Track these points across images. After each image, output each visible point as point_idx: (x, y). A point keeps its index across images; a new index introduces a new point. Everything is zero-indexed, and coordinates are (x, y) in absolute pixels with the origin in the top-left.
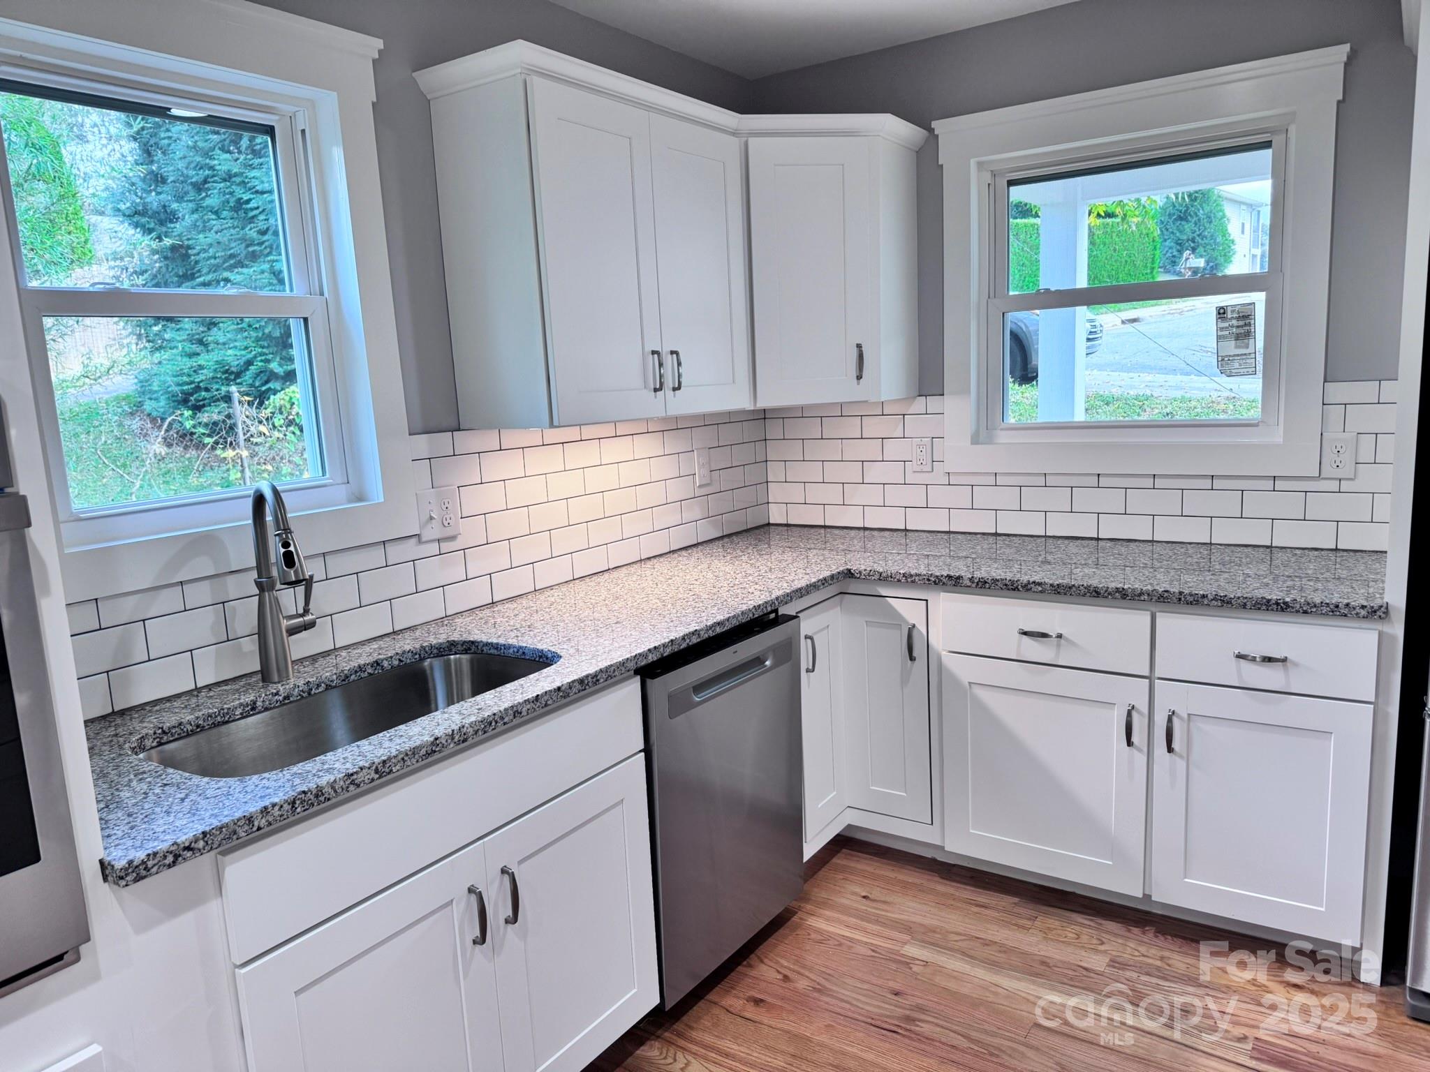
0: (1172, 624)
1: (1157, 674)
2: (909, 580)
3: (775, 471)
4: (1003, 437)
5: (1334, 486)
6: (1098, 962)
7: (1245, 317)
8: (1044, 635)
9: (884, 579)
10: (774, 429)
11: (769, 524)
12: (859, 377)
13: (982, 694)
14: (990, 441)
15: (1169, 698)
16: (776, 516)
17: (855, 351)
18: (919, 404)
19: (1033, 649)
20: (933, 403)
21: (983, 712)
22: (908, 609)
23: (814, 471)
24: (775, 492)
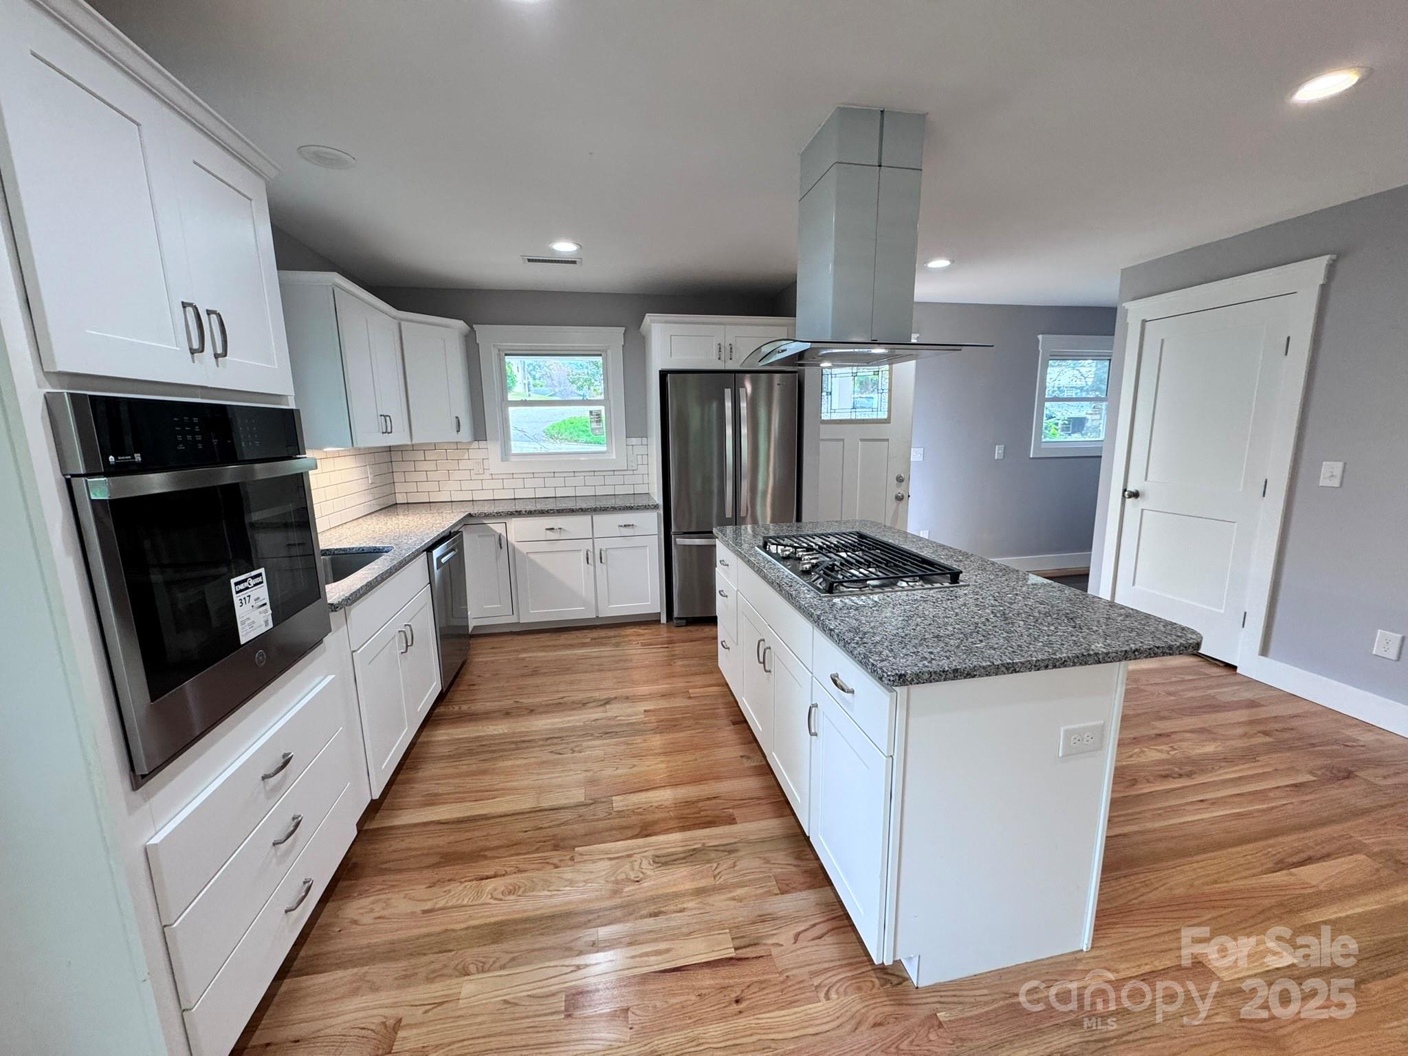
0: (600, 519)
1: (595, 536)
2: (499, 515)
3: (398, 477)
4: (513, 459)
5: (631, 473)
6: (588, 640)
7: (599, 415)
8: (553, 529)
9: (487, 516)
10: (396, 456)
11: (396, 504)
12: (458, 431)
13: (532, 556)
14: (507, 461)
15: (600, 544)
16: (400, 499)
17: (455, 421)
18: (475, 444)
19: (551, 535)
20: (482, 444)
21: (531, 561)
22: (498, 528)
23: (422, 476)
24: (399, 488)
